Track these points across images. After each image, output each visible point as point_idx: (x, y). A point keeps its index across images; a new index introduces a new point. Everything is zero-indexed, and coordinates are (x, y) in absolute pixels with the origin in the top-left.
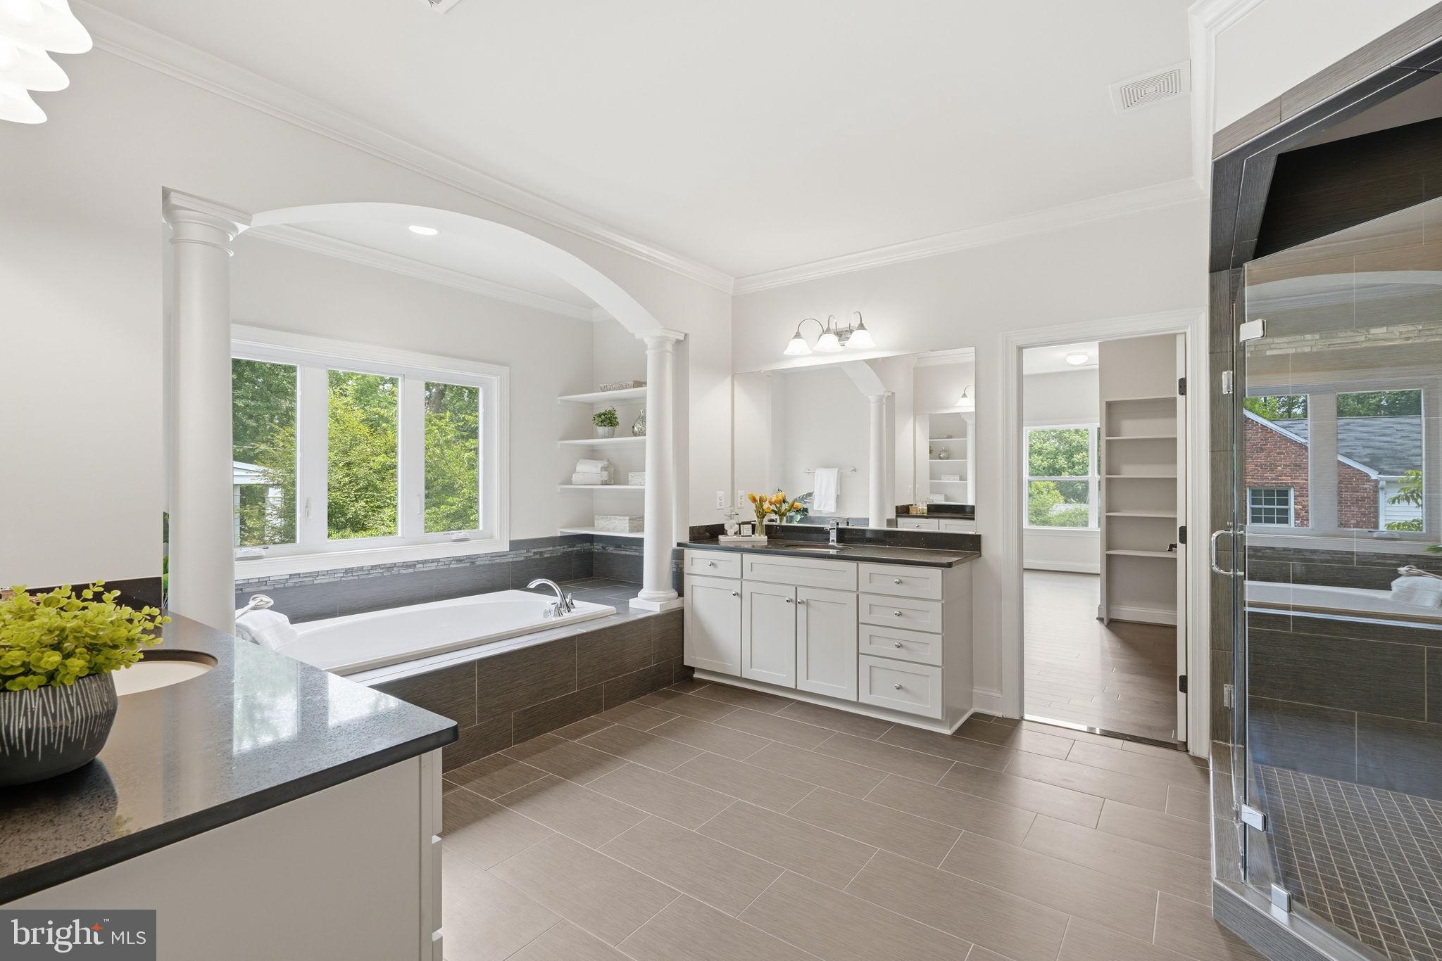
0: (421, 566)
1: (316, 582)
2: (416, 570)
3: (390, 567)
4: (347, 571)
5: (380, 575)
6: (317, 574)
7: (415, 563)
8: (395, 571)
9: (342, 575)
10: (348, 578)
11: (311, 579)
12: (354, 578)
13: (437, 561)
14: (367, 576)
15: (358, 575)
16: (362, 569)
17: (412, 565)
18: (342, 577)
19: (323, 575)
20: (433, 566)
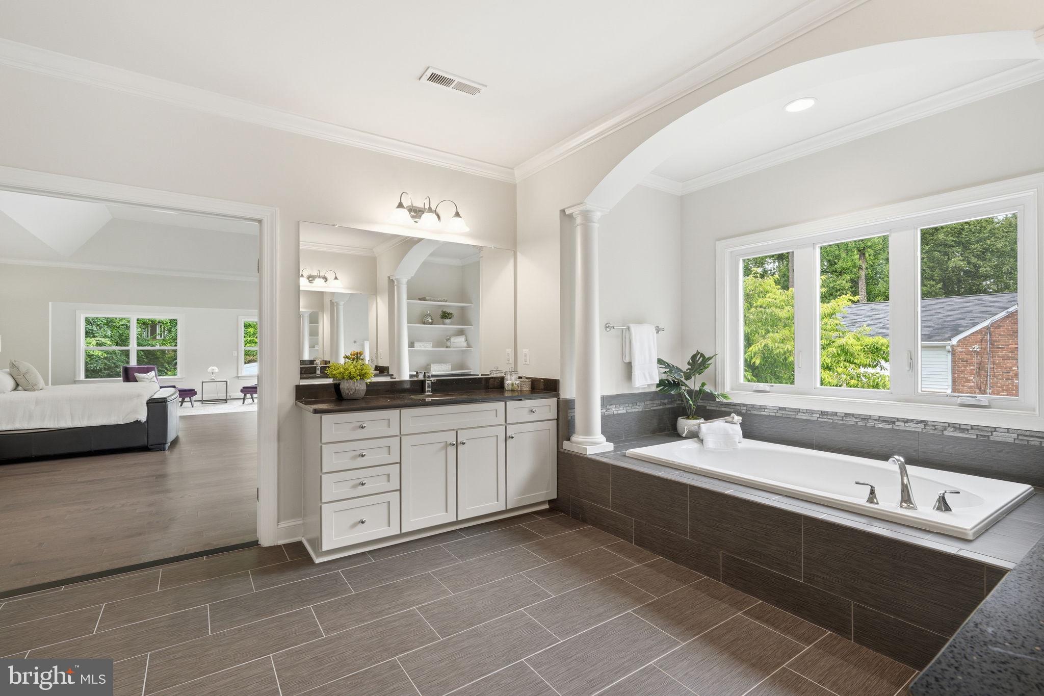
0: (902, 424)
1: (797, 417)
2: (895, 427)
3: (865, 418)
4: (822, 413)
5: (853, 423)
6: (798, 411)
7: (894, 420)
8: (870, 423)
9: (818, 416)
10: (823, 420)
11: (794, 413)
12: (829, 421)
13: (925, 423)
14: (841, 422)
15: (832, 419)
16: (836, 414)
17: (893, 421)
18: (818, 418)
19: (803, 413)
20: (919, 428)
